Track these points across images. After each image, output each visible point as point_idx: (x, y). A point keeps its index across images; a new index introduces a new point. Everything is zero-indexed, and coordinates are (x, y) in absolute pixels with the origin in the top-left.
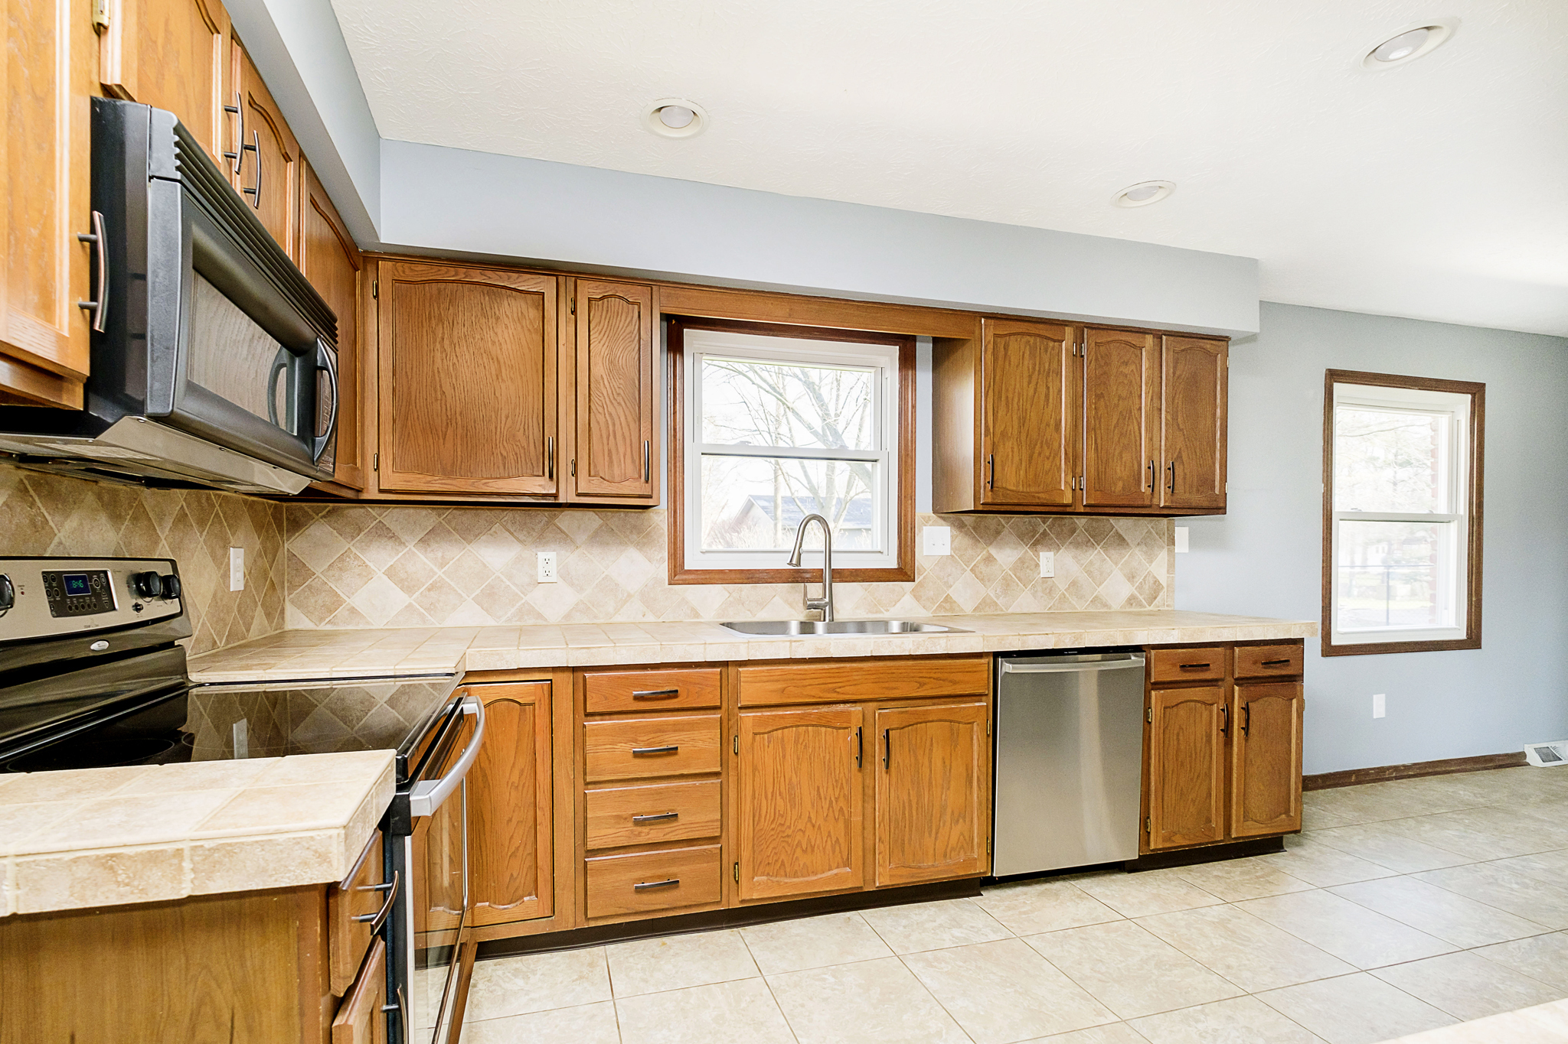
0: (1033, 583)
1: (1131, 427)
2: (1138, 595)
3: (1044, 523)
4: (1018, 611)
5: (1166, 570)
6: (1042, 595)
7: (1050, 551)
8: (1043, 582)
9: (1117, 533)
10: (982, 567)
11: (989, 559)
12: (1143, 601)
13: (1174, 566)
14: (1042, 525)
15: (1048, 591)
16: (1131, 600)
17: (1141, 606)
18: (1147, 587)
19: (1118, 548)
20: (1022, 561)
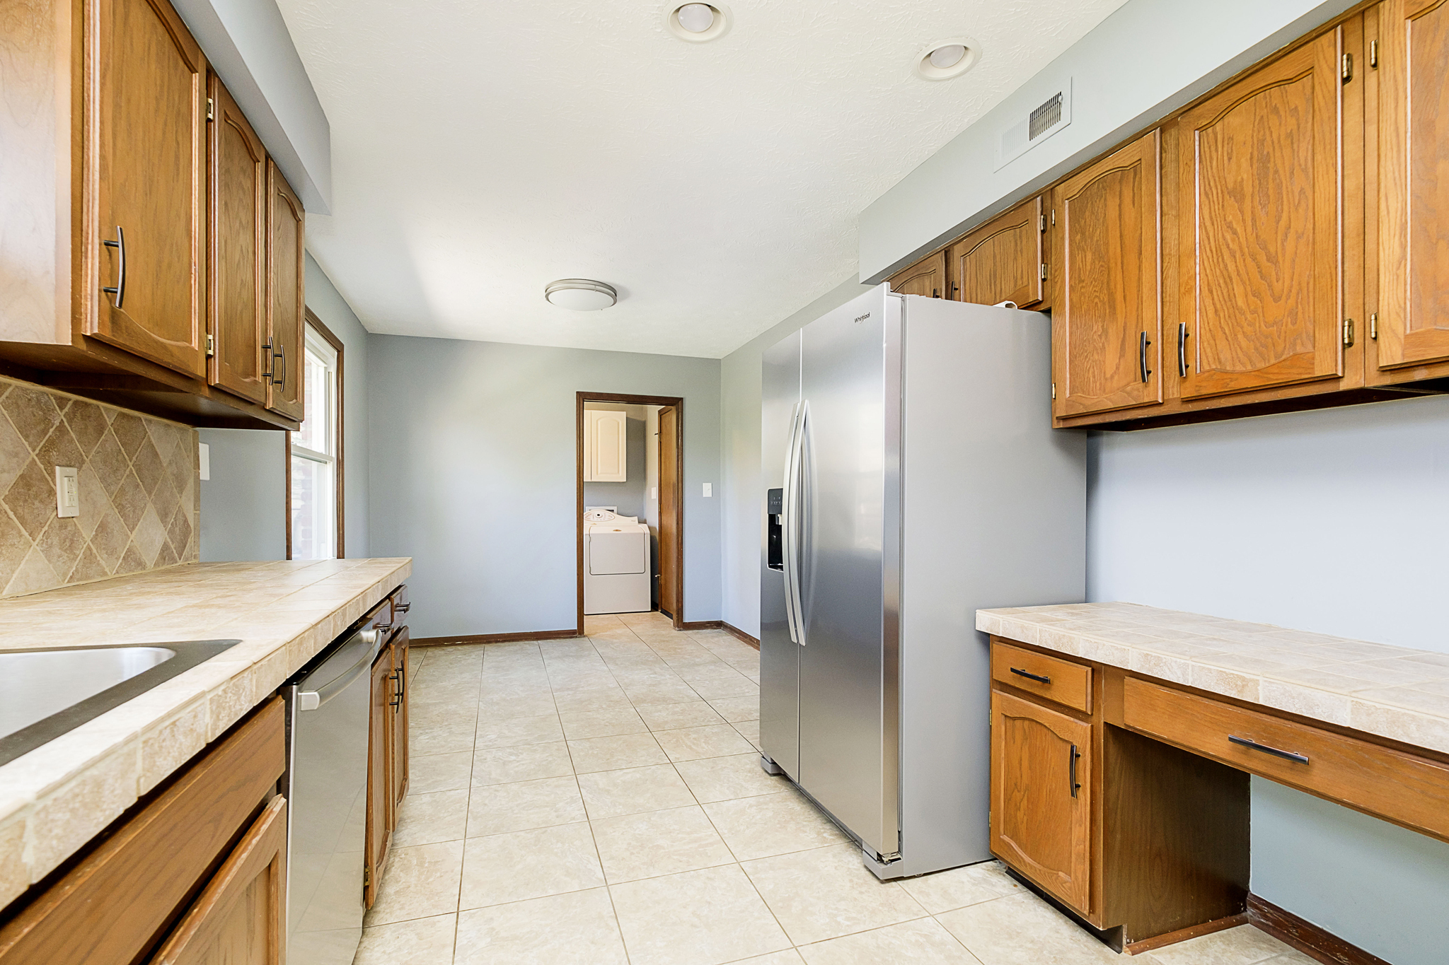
0: (46, 528)
2: (170, 543)
3: (61, 408)
5: (193, 504)
6: (59, 551)
8: (62, 527)
9: (151, 443)
12: (174, 551)
14: (58, 411)
15: (68, 543)
16: (164, 552)
17: (174, 560)
18: (178, 531)
20: (25, 481)
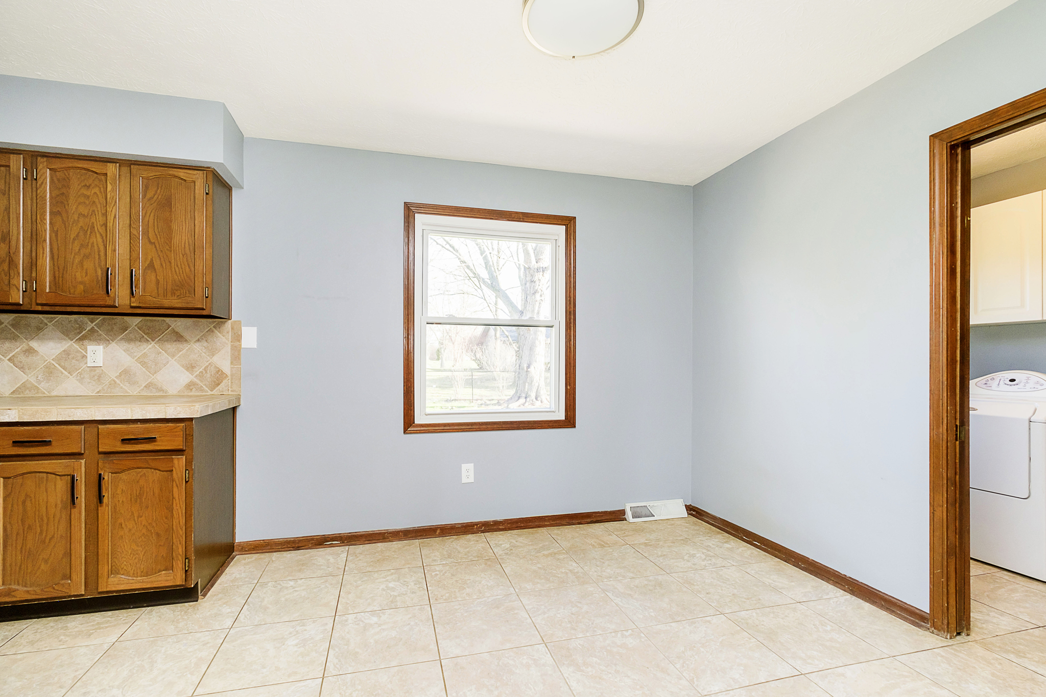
0: (80, 371)
1: (93, 239)
2: (199, 382)
3: (92, 322)
4: (63, 394)
5: (229, 362)
6: (89, 381)
7: (99, 345)
8: (91, 371)
9: (175, 331)
10: (22, 358)
11: (30, 351)
12: (204, 387)
13: (239, 359)
14: (89, 323)
15: (96, 378)
16: (190, 386)
17: (202, 390)
18: (209, 375)
19: (175, 343)
20: (67, 353)
